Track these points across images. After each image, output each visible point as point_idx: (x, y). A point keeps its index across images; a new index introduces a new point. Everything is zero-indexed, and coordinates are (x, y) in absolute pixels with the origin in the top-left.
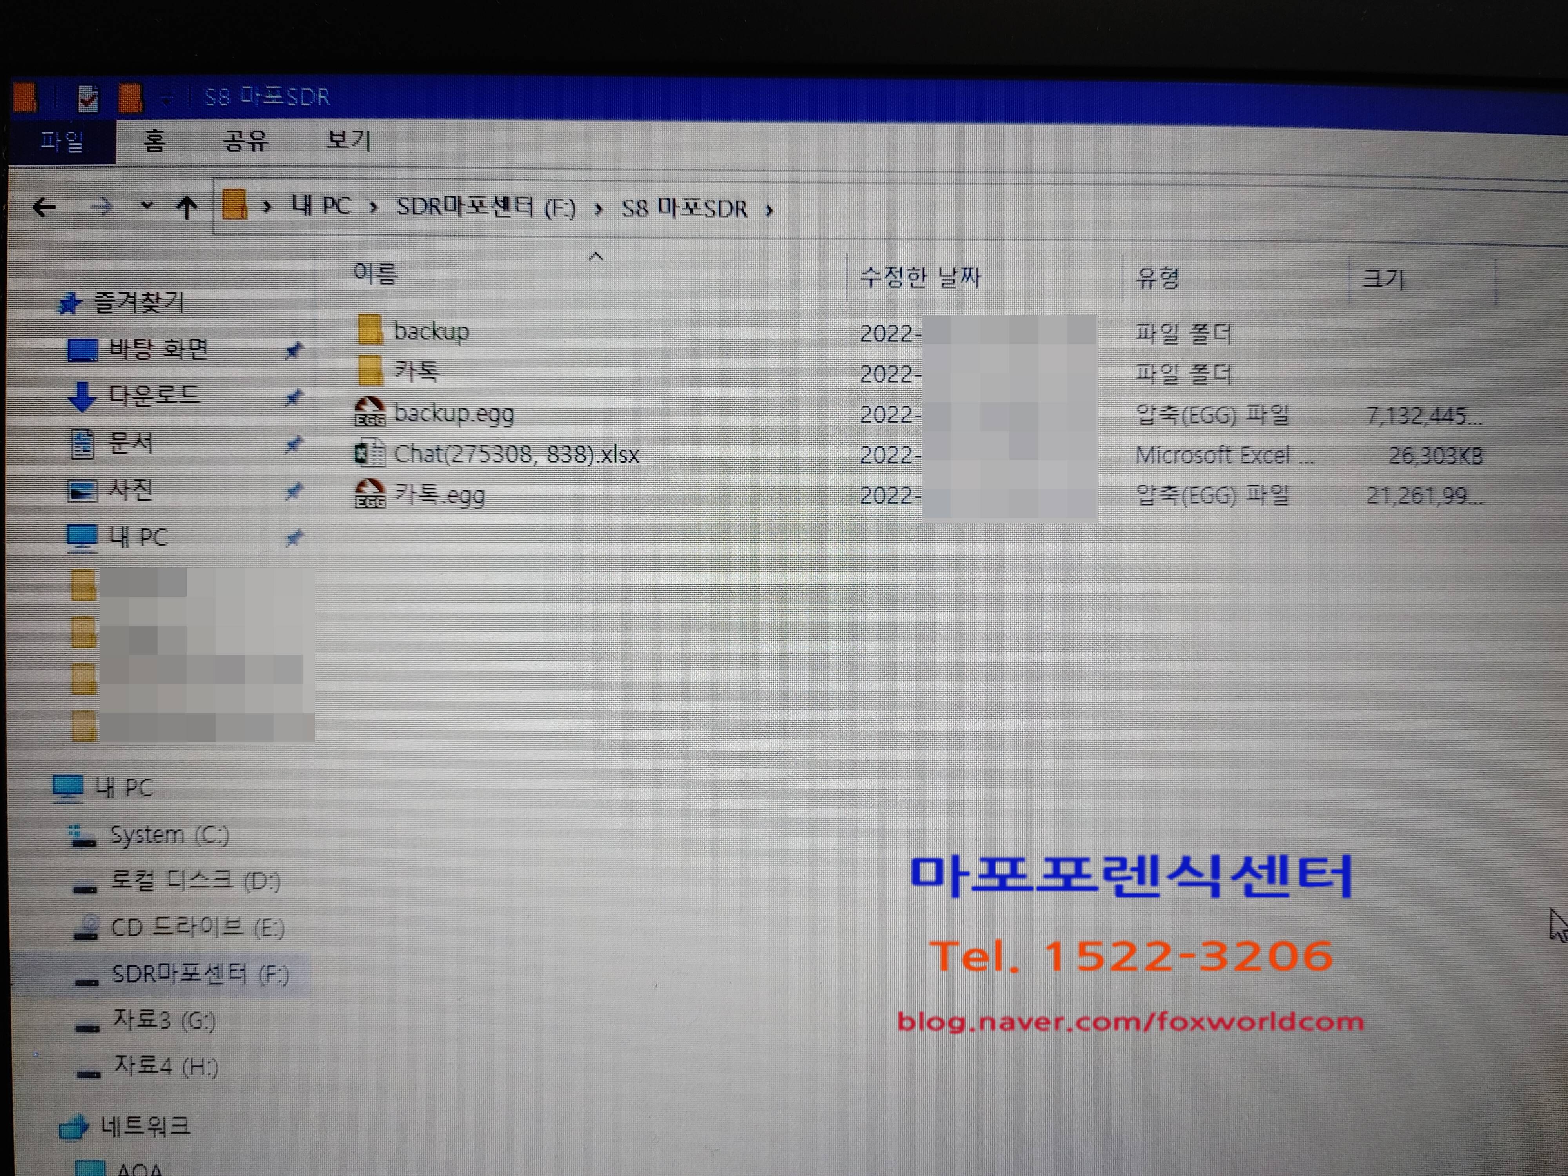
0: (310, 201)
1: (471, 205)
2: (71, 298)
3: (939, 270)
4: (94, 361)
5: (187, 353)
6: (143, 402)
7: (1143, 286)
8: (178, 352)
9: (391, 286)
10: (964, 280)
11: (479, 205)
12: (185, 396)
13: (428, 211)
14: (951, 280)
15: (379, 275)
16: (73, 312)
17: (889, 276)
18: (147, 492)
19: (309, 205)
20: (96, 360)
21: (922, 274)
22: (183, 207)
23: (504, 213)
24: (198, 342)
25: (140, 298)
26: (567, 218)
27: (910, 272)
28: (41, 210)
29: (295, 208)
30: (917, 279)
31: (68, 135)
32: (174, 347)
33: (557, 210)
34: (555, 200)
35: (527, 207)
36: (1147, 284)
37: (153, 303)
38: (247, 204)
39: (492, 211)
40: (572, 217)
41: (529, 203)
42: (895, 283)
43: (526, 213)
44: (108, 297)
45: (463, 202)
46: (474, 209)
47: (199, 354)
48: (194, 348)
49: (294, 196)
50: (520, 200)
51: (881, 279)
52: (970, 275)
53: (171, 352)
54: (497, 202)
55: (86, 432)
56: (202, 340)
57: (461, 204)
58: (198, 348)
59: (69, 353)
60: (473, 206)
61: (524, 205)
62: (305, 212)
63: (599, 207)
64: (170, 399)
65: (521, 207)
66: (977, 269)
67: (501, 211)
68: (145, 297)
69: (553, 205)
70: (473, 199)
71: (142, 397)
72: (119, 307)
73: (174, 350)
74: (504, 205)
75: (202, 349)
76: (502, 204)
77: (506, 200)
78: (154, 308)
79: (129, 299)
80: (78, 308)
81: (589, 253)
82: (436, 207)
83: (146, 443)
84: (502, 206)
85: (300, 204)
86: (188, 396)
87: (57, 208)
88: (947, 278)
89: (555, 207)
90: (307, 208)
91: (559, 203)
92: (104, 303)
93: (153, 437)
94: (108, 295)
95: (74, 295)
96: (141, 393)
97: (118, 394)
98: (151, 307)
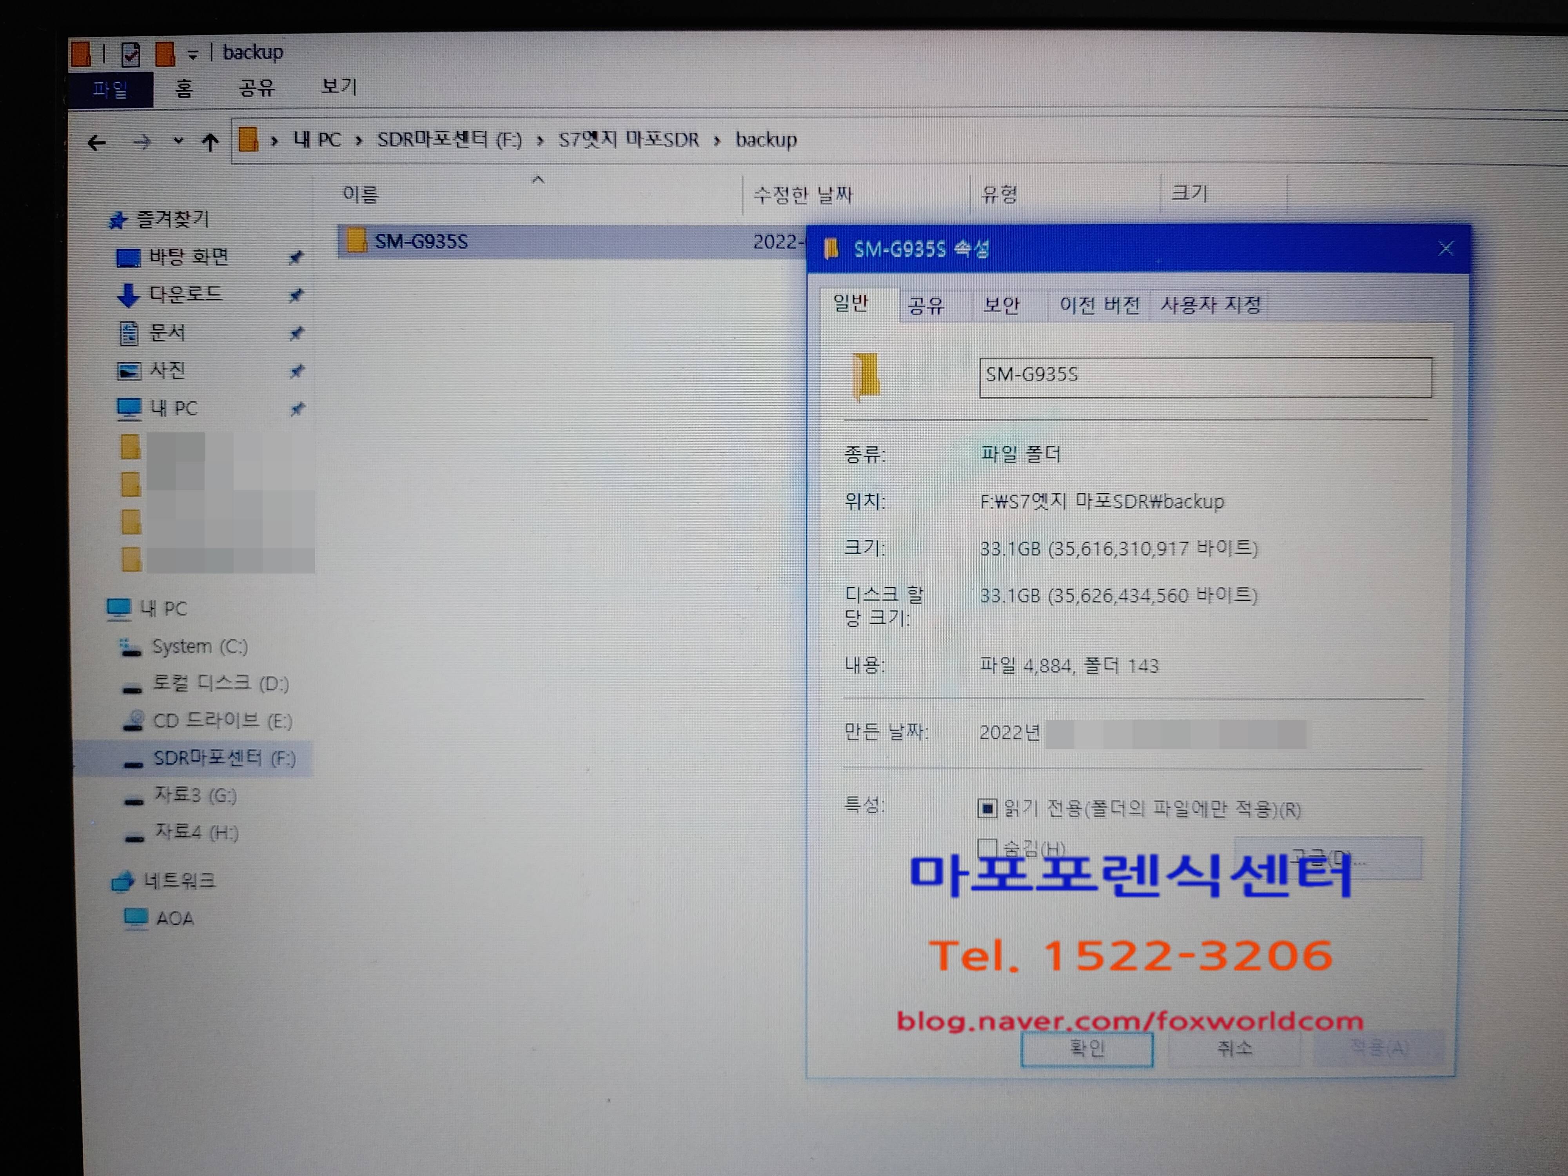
0: (308, 136)
2: (119, 215)
3: (818, 191)
4: (138, 267)
5: (211, 260)
6: (177, 299)
8: (204, 260)
9: (374, 203)
10: (839, 197)
11: (443, 139)
12: (210, 294)
13: (403, 144)
14: (828, 197)
15: (364, 196)
16: (121, 227)
17: (778, 194)
18: (181, 372)
21: (804, 193)
22: (207, 143)
23: (464, 144)
24: (220, 251)
25: (174, 216)
26: (515, 148)
27: (795, 193)
28: (94, 145)
29: (296, 142)
30: (800, 197)
31: (115, 84)
32: (201, 256)
34: (505, 134)
35: (482, 139)
37: (184, 219)
38: (258, 139)
39: (454, 143)
40: (519, 147)
41: (484, 136)
42: (782, 200)
43: (482, 144)
46: (440, 142)
47: (222, 261)
48: (217, 256)
49: (295, 132)
50: (477, 134)
51: (770, 197)
52: (844, 193)
53: (199, 259)
54: (458, 135)
55: (132, 323)
56: (223, 249)
57: (429, 137)
58: (220, 256)
59: (118, 261)
60: (439, 138)
61: (479, 138)
62: (304, 146)
63: (540, 139)
64: (198, 297)
66: (850, 188)
67: (461, 142)
68: (178, 215)
70: (439, 133)
71: (176, 295)
72: (157, 223)
75: (223, 257)
77: (465, 134)
78: (185, 224)
79: (165, 216)
80: (124, 224)
81: (534, 176)
82: (410, 140)
83: (180, 332)
84: (462, 138)
85: (301, 139)
86: (213, 295)
87: (107, 144)
88: (825, 196)
89: (505, 139)
90: (306, 141)
91: (508, 137)
92: (145, 220)
93: (185, 328)
94: (149, 213)
95: (121, 213)
96: (175, 292)
97: (157, 293)
98: (182, 223)
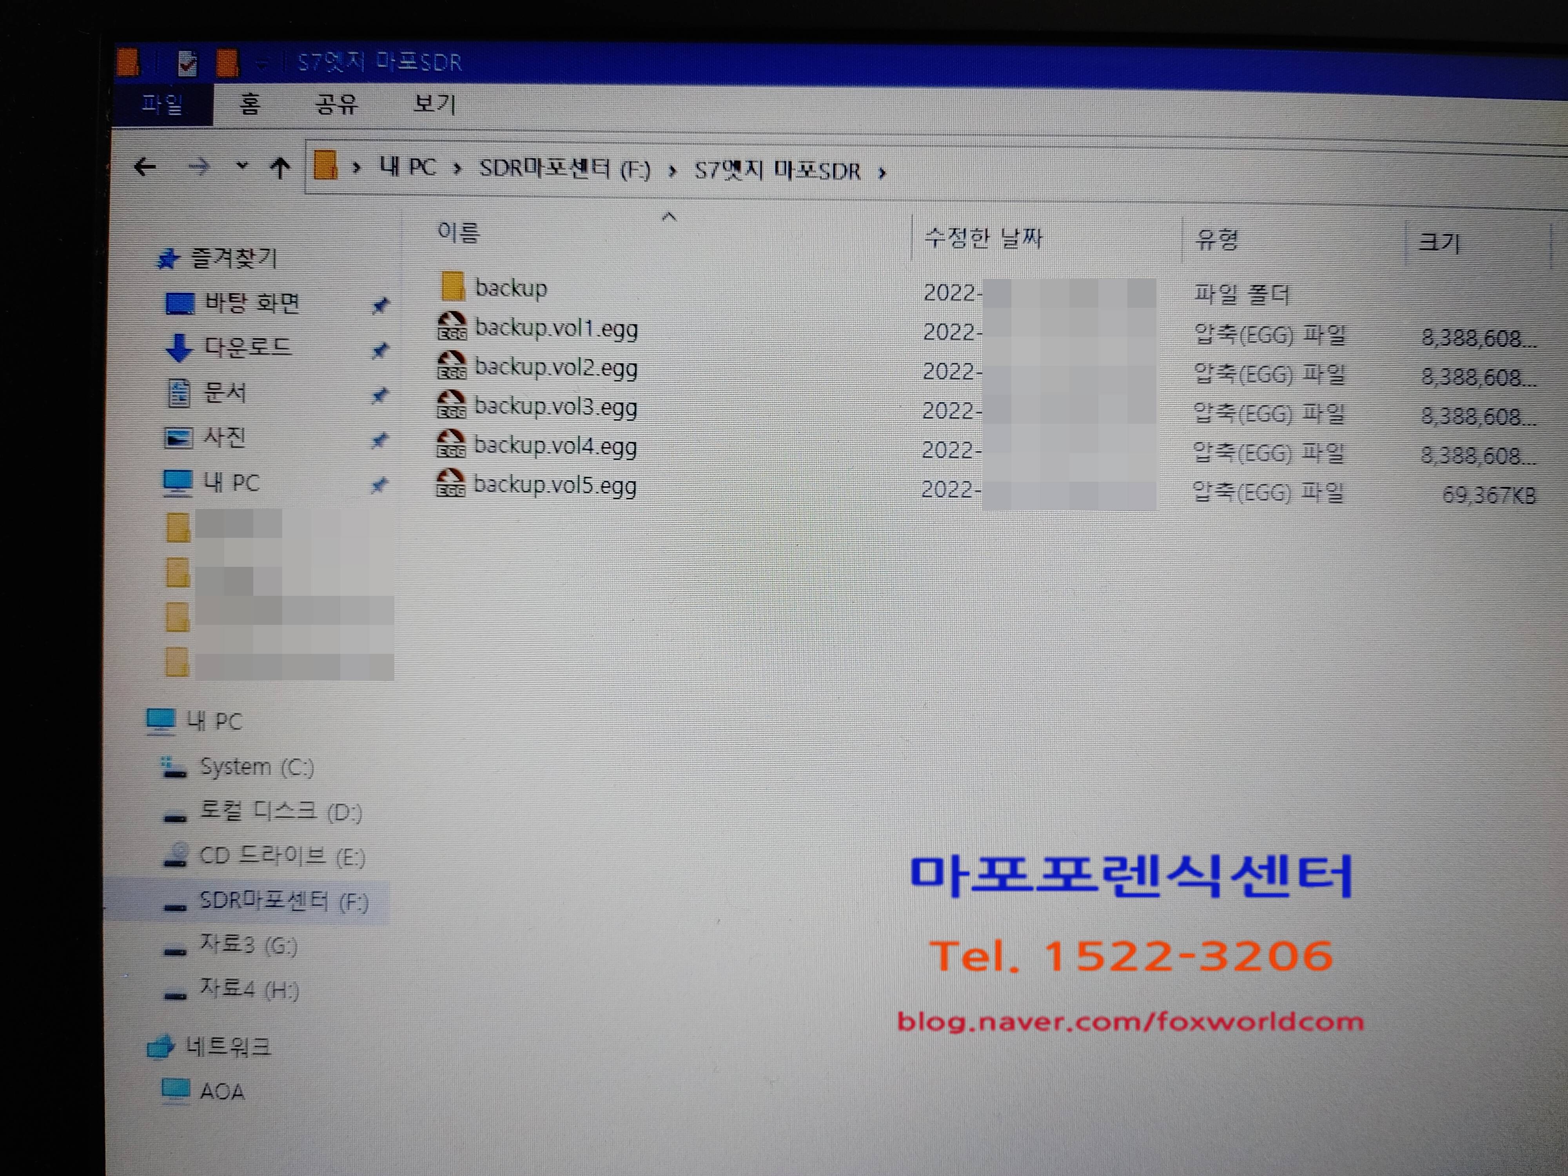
0: (397, 162)
1: (551, 167)
2: (170, 253)
3: (1002, 232)
4: (191, 314)
5: (279, 307)
6: (237, 354)
7: (1202, 248)
8: (271, 306)
9: (473, 244)
10: (1026, 241)
11: (558, 167)
12: (277, 348)
13: (509, 173)
14: (1014, 240)
15: (462, 234)
16: (171, 267)
17: (953, 237)
18: (240, 440)
19: (397, 167)
20: (193, 313)
21: (985, 235)
22: (277, 168)
23: (582, 175)
24: (289, 296)
25: (235, 254)
26: (642, 179)
27: (974, 233)
28: (142, 170)
29: (383, 168)
30: (980, 240)
31: (168, 98)
32: (267, 302)
33: (632, 171)
34: (630, 162)
35: (604, 169)
36: (1206, 245)
37: (247, 259)
38: (338, 165)
39: (570, 173)
40: (647, 179)
41: (606, 165)
42: (958, 244)
43: (604, 175)
44: (205, 253)
45: (543, 164)
46: (553, 171)
47: (291, 308)
48: (286, 302)
49: (382, 158)
50: (597, 162)
51: (944, 240)
52: (1032, 236)
53: (264, 306)
54: (575, 164)
55: (183, 381)
56: (293, 295)
57: (541, 166)
58: (289, 302)
59: (167, 307)
60: (553, 167)
61: (601, 167)
62: (393, 173)
63: (672, 169)
64: (263, 351)
65: (598, 169)
66: (1039, 230)
67: (578, 172)
68: (240, 253)
69: (628, 167)
70: (552, 161)
71: (236, 349)
72: (215, 262)
73: (267, 304)
74: (582, 166)
75: (293, 304)
76: (579, 166)
77: (584, 162)
78: (248, 264)
79: (225, 255)
80: (176, 263)
81: (664, 213)
82: (517, 169)
83: (240, 393)
84: (580, 167)
85: (388, 165)
86: (280, 348)
87: (157, 168)
88: (1009, 239)
89: (631, 169)
90: (395, 169)
91: (634, 165)
92: (201, 257)
93: (247, 387)
94: (205, 251)
95: (172, 250)
96: (235, 345)
97: (213, 345)
98: (245, 263)
